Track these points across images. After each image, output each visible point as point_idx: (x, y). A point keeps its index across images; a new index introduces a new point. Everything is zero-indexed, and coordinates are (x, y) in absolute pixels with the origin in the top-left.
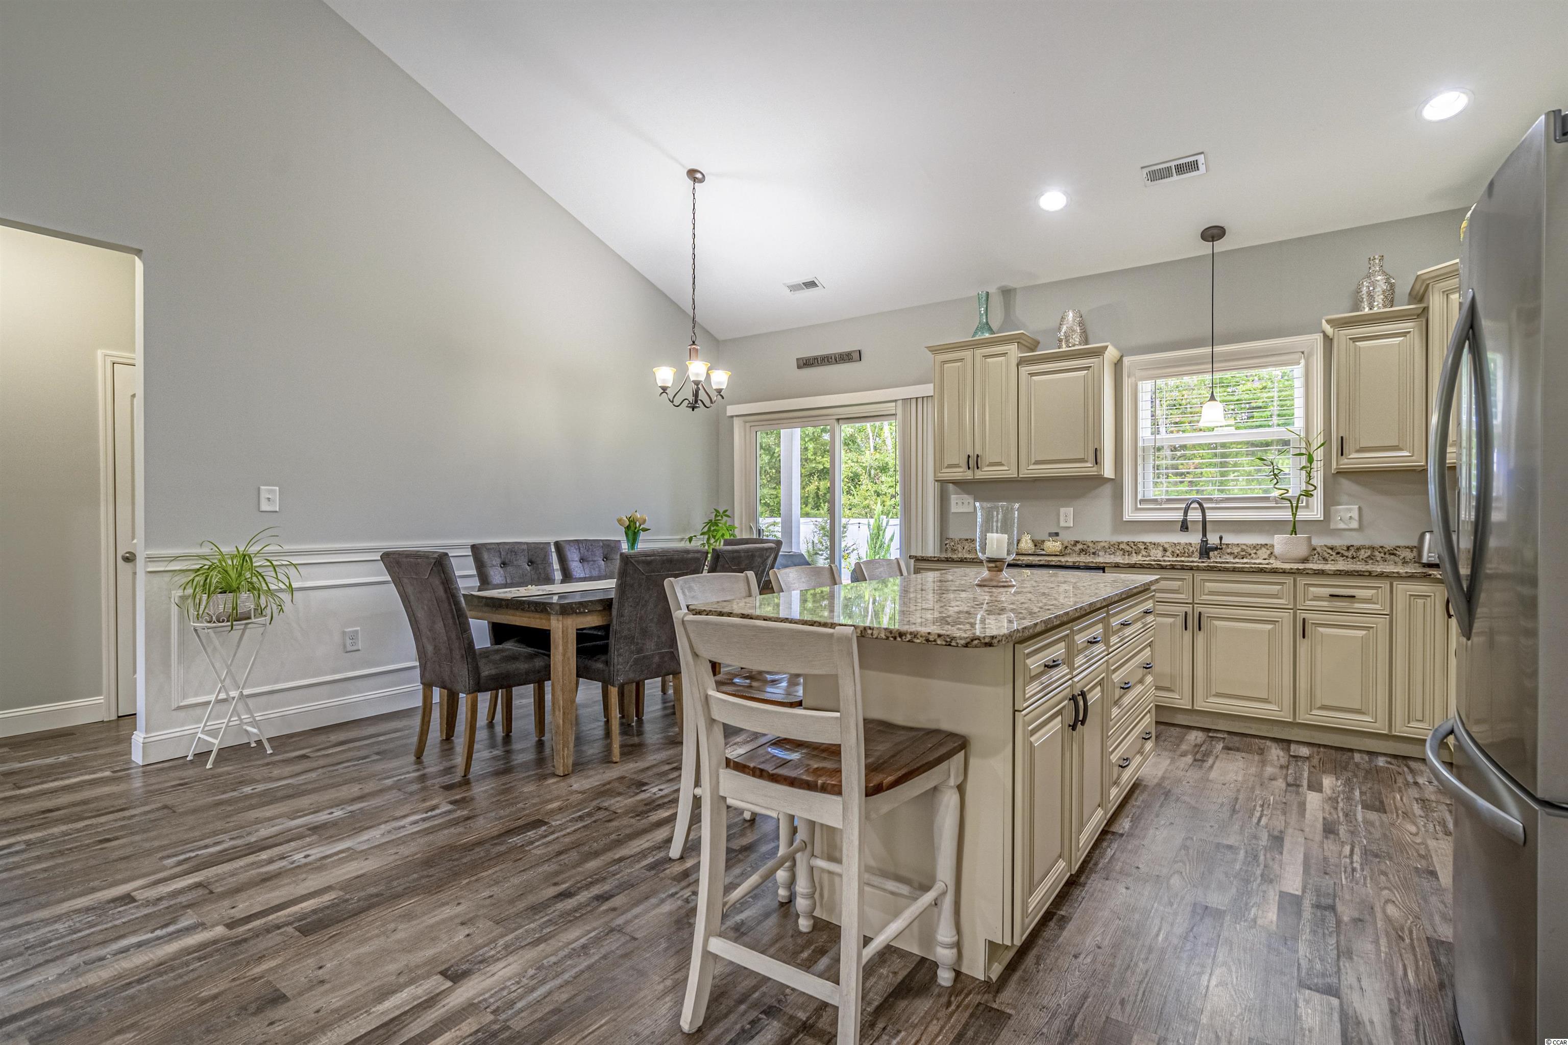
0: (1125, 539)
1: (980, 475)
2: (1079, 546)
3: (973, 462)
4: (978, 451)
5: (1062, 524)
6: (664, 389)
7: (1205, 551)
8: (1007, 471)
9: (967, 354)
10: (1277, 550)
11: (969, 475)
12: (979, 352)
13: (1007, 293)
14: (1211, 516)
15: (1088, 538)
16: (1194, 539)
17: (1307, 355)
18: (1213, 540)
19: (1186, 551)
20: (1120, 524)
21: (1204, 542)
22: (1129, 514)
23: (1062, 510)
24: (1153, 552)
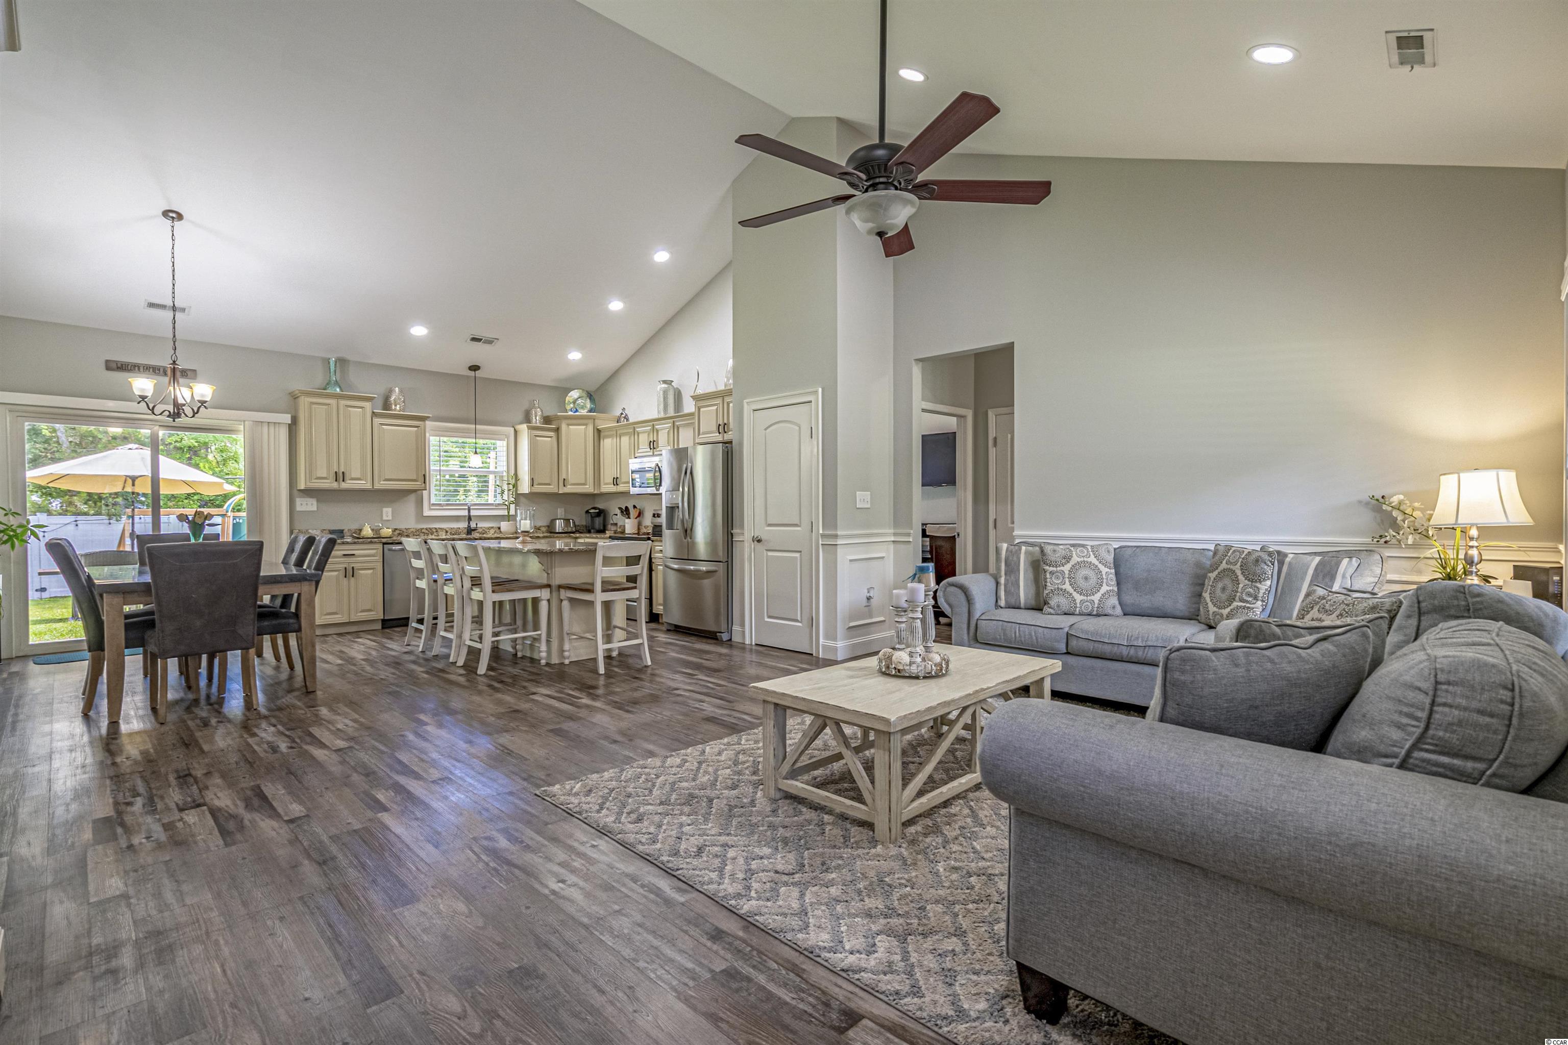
0: (425, 526)
1: (344, 486)
2: (398, 532)
3: (340, 476)
4: (342, 470)
5: (385, 518)
6: (143, 398)
7: (470, 531)
8: (365, 484)
9: (333, 402)
10: (502, 529)
11: (335, 485)
12: (343, 402)
13: (342, 362)
14: (473, 513)
15: (402, 526)
16: (463, 525)
17: (508, 437)
18: (473, 525)
19: (457, 532)
20: (420, 516)
21: (469, 526)
22: (427, 513)
23: (385, 510)
24: (440, 533)
